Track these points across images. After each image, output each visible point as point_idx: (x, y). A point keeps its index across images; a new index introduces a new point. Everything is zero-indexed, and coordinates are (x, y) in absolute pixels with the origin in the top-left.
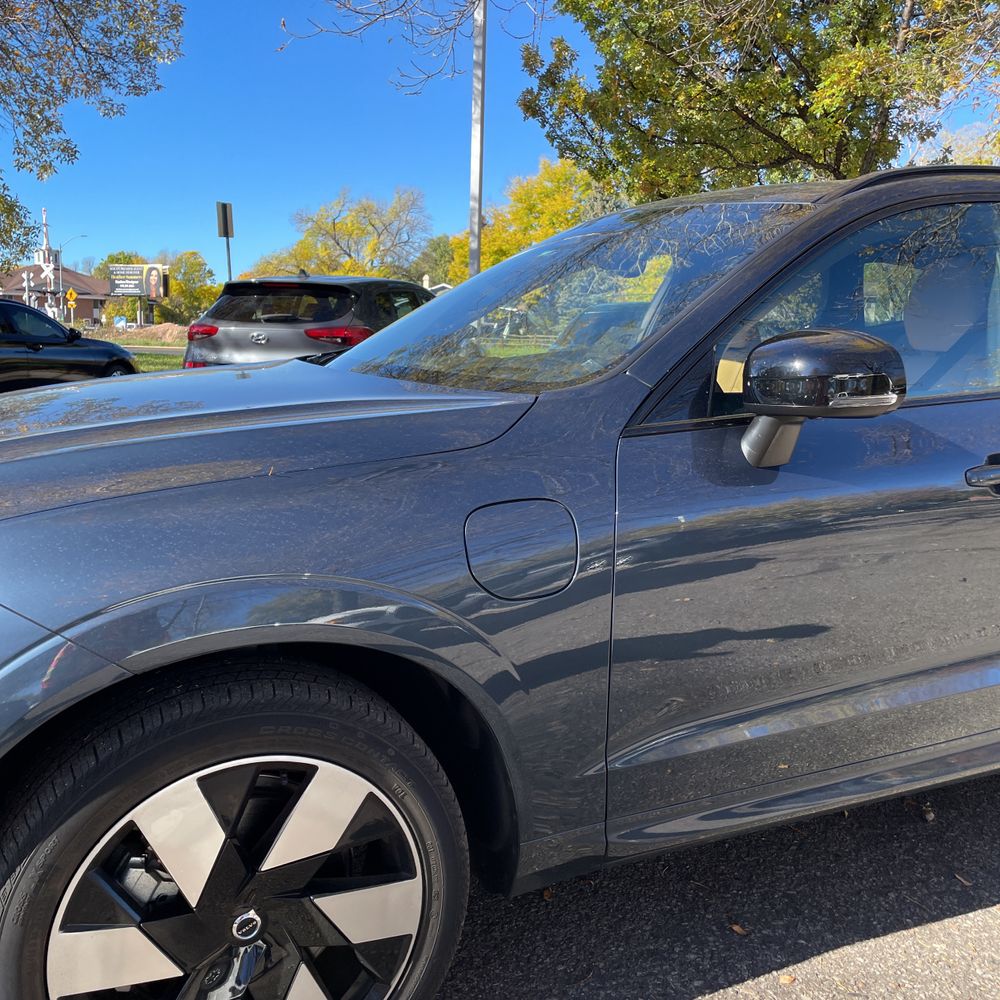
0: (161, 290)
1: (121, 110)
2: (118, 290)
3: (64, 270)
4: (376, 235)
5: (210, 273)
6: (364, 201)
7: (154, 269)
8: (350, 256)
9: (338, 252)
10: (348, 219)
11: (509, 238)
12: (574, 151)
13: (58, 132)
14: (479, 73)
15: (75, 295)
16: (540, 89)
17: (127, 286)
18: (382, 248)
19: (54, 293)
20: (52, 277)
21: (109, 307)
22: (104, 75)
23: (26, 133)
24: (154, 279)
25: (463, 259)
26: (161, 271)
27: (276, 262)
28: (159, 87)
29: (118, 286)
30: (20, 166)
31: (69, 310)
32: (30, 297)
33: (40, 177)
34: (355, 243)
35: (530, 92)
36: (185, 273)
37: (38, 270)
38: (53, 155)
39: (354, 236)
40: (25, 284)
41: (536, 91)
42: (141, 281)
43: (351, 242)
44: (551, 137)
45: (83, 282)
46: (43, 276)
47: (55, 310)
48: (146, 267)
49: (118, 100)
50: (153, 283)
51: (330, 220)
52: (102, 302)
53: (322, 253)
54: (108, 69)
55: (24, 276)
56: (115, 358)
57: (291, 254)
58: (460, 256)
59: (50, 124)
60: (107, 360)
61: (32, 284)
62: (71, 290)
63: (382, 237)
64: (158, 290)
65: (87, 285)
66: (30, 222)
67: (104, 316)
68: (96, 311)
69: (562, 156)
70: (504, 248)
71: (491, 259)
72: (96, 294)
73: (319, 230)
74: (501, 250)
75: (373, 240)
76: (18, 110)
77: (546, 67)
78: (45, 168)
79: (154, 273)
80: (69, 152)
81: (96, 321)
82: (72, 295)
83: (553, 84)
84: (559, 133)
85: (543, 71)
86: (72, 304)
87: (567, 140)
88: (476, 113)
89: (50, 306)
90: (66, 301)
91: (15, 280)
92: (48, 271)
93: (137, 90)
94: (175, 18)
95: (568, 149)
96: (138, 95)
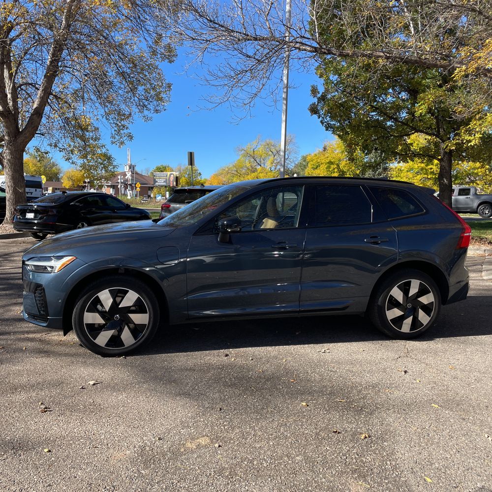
0: (175, 183)
1: (151, 119)
2: (157, 184)
3: (137, 173)
4: (273, 156)
5: (200, 174)
6: (268, 141)
7: (172, 174)
8: (260, 165)
9: (255, 164)
10: (260, 149)
11: (335, 156)
12: (331, 128)
13: (127, 129)
14: (285, 102)
15: (140, 185)
16: (318, 103)
17: (161, 182)
18: (275, 162)
19: (131, 185)
20: (130, 178)
21: (155, 190)
22: (144, 106)
23: (115, 130)
24: (172, 178)
25: (313, 166)
26: (175, 175)
27: (227, 169)
28: (165, 110)
29: (157, 182)
30: (113, 143)
31: (137, 192)
32: (121, 186)
33: (120, 147)
34: (263, 160)
35: (314, 104)
36: (189, 174)
37: (124, 174)
38: (125, 139)
39: (263, 157)
40: (119, 181)
41: (316, 104)
42: (166, 179)
43: (261, 160)
44: (322, 122)
45: (144, 178)
46: (126, 177)
47: (131, 192)
48: (169, 173)
49: (150, 115)
50: (171, 180)
51: (252, 150)
52: (152, 188)
53: (248, 165)
54: (146, 103)
55: (119, 177)
56: (143, 215)
57: (234, 166)
58: (311, 165)
59: (124, 127)
60: (140, 215)
61: (122, 181)
62: (138, 183)
63: (275, 157)
64: (173, 183)
65: (145, 179)
66: (115, 163)
67: (152, 194)
68: (149, 192)
69: (327, 130)
70: (332, 161)
71: (326, 166)
72: (150, 184)
73: (247, 155)
74: (331, 162)
75: (271, 158)
76: (113, 122)
77: (321, 94)
78: (122, 143)
79: (172, 176)
80: (131, 137)
81: (149, 196)
82: (138, 185)
83: (323, 100)
84: (326, 120)
85: (319, 95)
86: (138, 189)
87: (329, 123)
88: (284, 118)
89: (129, 190)
90: (136, 188)
91: (116, 178)
92: (129, 176)
93: (157, 111)
94: (169, 87)
95: (330, 127)
96: (157, 113)
